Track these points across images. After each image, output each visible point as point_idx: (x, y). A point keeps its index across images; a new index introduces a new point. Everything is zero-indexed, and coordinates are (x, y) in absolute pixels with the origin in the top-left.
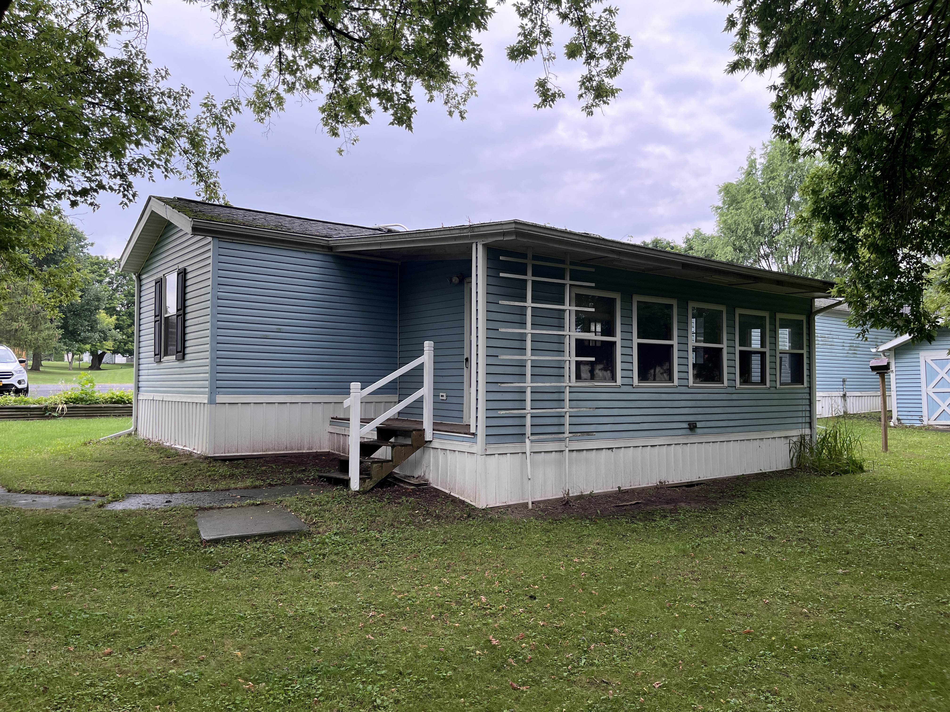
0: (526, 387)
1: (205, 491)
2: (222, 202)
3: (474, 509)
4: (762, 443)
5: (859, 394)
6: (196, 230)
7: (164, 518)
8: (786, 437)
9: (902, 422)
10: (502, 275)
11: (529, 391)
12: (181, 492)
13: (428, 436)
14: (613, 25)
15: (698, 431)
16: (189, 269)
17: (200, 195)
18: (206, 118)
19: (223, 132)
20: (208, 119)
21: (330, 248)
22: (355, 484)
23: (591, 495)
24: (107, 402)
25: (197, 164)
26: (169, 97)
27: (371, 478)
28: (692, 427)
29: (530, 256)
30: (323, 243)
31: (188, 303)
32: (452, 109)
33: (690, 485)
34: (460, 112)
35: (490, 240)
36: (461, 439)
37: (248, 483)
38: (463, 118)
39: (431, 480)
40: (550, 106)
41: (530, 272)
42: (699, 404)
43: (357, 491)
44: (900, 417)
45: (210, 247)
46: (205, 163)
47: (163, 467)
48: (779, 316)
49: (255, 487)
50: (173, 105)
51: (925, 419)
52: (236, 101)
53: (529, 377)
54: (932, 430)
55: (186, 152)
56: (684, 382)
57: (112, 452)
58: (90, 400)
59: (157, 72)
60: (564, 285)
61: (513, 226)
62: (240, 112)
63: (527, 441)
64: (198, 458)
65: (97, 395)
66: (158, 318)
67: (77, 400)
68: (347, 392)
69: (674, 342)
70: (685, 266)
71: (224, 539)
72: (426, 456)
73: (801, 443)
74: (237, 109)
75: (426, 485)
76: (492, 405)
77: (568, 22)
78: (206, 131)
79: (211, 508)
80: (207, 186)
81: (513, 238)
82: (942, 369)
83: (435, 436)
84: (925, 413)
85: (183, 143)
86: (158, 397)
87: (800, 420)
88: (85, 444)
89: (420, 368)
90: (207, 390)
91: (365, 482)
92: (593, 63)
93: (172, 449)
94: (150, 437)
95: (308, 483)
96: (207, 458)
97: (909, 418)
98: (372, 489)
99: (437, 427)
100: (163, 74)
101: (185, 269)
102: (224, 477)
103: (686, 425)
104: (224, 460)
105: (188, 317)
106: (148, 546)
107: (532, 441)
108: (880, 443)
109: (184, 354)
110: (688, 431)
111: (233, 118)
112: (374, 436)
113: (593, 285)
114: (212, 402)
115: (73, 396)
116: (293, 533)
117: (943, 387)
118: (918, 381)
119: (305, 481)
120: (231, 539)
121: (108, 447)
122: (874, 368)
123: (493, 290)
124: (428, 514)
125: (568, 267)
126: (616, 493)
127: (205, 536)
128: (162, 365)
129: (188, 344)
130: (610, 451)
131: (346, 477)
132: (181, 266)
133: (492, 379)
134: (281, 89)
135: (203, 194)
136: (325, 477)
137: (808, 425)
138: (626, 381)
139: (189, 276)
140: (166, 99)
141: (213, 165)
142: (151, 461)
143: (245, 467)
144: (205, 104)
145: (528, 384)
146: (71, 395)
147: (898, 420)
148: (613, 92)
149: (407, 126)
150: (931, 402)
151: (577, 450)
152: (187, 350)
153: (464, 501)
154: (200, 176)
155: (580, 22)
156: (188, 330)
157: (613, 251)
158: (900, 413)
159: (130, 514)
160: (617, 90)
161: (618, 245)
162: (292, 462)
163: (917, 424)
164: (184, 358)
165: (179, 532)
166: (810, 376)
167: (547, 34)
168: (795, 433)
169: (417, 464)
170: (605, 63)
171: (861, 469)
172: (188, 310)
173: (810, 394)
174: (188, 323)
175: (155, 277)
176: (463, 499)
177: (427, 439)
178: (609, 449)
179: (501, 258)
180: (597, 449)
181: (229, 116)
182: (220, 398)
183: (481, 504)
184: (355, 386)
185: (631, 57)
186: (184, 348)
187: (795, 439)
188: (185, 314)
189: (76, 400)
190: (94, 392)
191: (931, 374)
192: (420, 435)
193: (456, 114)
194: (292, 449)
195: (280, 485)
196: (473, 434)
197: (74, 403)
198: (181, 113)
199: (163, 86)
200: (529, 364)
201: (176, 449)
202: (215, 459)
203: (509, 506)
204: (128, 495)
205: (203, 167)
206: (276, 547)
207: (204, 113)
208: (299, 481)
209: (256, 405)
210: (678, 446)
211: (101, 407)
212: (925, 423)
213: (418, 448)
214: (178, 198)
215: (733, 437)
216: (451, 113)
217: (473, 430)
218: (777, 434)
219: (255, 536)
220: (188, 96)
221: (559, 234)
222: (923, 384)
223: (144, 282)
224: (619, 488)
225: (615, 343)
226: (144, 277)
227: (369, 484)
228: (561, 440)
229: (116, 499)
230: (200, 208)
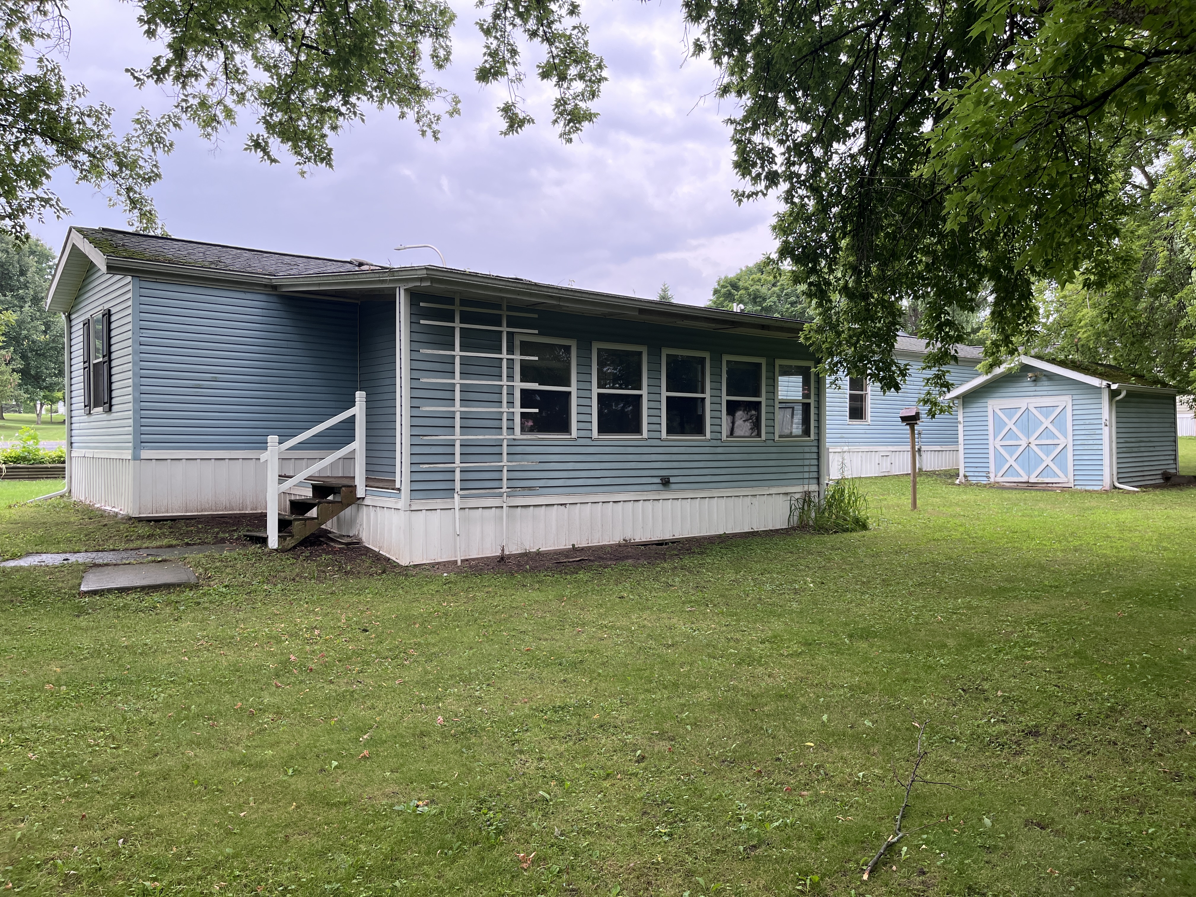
0: (454, 440)
1: (114, 550)
2: (159, 232)
3: (398, 565)
4: (755, 501)
5: (938, 448)
6: (111, 269)
7: (52, 573)
8: (787, 494)
9: (969, 478)
10: (422, 322)
11: (458, 444)
12: (86, 551)
13: (360, 493)
14: (586, 43)
15: (673, 486)
16: (113, 311)
17: (133, 225)
18: (138, 137)
19: (160, 151)
20: (141, 137)
21: (275, 287)
22: (273, 542)
23: (538, 553)
24: (54, 462)
25: (129, 189)
26: (89, 116)
27: (292, 536)
28: (666, 482)
29: (457, 302)
30: (265, 282)
31: (113, 348)
32: (425, 128)
33: (660, 543)
34: (434, 132)
35: (411, 285)
36: (389, 495)
37: (165, 542)
38: (437, 139)
39: (364, 539)
40: (517, 132)
41: (457, 319)
42: (675, 457)
43: (276, 550)
44: (967, 474)
45: (130, 287)
46: (137, 188)
47: (79, 529)
48: (778, 362)
49: (170, 546)
50: (95, 124)
51: (992, 475)
52: (175, 116)
53: (458, 429)
54: (997, 488)
55: (114, 175)
56: (656, 435)
57: (33, 515)
58: (34, 460)
59: (73, 89)
60: (501, 332)
61: (425, 272)
62: (180, 128)
63: (456, 495)
64: (122, 519)
65: (41, 453)
66: (87, 365)
67: (18, 460)
68: (263, 446)
69: (644, 392)
70: (642, 311)
71: (103, 590)
72: (360, 514)
73: (805, 500)
74: (176, 125)
75: (358, 543)
76: (417, 459)
77: (537, 40)
78: (141, 151)
79: (107, 565)
80: (142, 215)
81: (428, 284)
82: (1010, 419)
83: (368, 492)
84: (992, 469)
85: (110, 165)
86: (89, 453)
87: (806, 475)
88: (10, 507)
89: (352, 420)
90: (131, 444)
91: (285, 539)
92: (565, 85)
93: (101, 510)
94: (83, 499)
95: (231, 543)
96: (131, 518)
97: (976, 474)
98: (294, 547)
99: (370, 481)
100: (81, 90)
101: (109, 311)
102: (140, 537)
103: (658, 480)
104: (149, 520)
105: (113, 364)
106: (25, 596)
107: (462, 497)
108: (907, 501)
109: (111, 406)
110: (660, 487)
111: (171, 135)
112: (308, 493)
113: (536, 332)
114: (136, 457)
115: (13, 455)
116: (179, 585)
117: (1011, 439)
118: (985, 432)
119: (229, 541)
120: (110, 591)
121: (32, 510)
122: (904, 419)
123: (416, 337)
124: (340, 568)
125: (505, 313)
126: (568, 550)
127: (83, 588)
128: (93, 418)
129: (114, 394)
130: (563, 507)
131: (264, 536)
132: (106, 306)
133: (417, 431)
134: (230, 101)
135: (137, 224)
136: (248, 536)
137: (815, 481)
138: (583, 433)
139: (113, 318)
140: (86, 119)
141: (145, 191)
142: (69, 523)
143: (170, 528)
144: (138, 119)
145: (458, 436)
146: (11, 453)
147: (965, 476)
148: (589, 117)
149: (327, 164)
150: (999, 457)
151: (522, 506)
152: (114, 401)
153: (389, 559)
154: (133, 202)
155: (549, 39)
156: (114, 379)
157: (551, 297)
158: (967, 469)
159: (17, 569)
160: (595, 115)
161: (555, 291)
162: (227, 523)
163: (984, 481)
164: (110, 410)
165: (60, 585)
166: (818, 427)
167: (514, 52)
168: (798, 489)
169: (352, 522)
170: (578, 86)
171: (864, 527)
172: (113, 356)
173: (818, 447)
174: (113, 371)
175: (83, 318)
176: (388, 556)
177: (358, 496)
178: (561, 505)
179: (422, 304)
180: (547, 505)
181: (165, 133)
182: (145, 454)
183: (404, 561)
184: (273, 439)
185: (606, 79)
186: (111, 398)
187: (797, 496)
188: (110, 361)
189: (17, 459)
190: (38, 450)
191: (999, 424)
192: (351, 492)
193: (429, 133)
194: (233, 510)
195: (199, 544)
196: (399, 490)
197: (15, 462)
198: (105, 132)
199: (82, 104)
200: (458, 416)
201: (105, 511)
202: (140, 520)
203: (438, 563)
204: (28, 554)
205: (135, 192)
206: (156, 597)
207: (136, 130)
208: (223, 541)
209: (188, 461)
210: (647, 502)
211: (47, 468)
212: (992, 480)
213: (349, 505)
214: (103, 229)
215: (715, 493)
216: (424, 133)
217: (398, 485)
218: (773, 491)
219: (136, 588)
220: (109, 114)
221: (482, 280)
222: (991, 437)
223: (73, 323)
224: (573, 545)
225: (570, 393)
226: (73, 317)
227: (290, 542)
228: (501, 495)
229: (14, 557)
230: (127, 241)
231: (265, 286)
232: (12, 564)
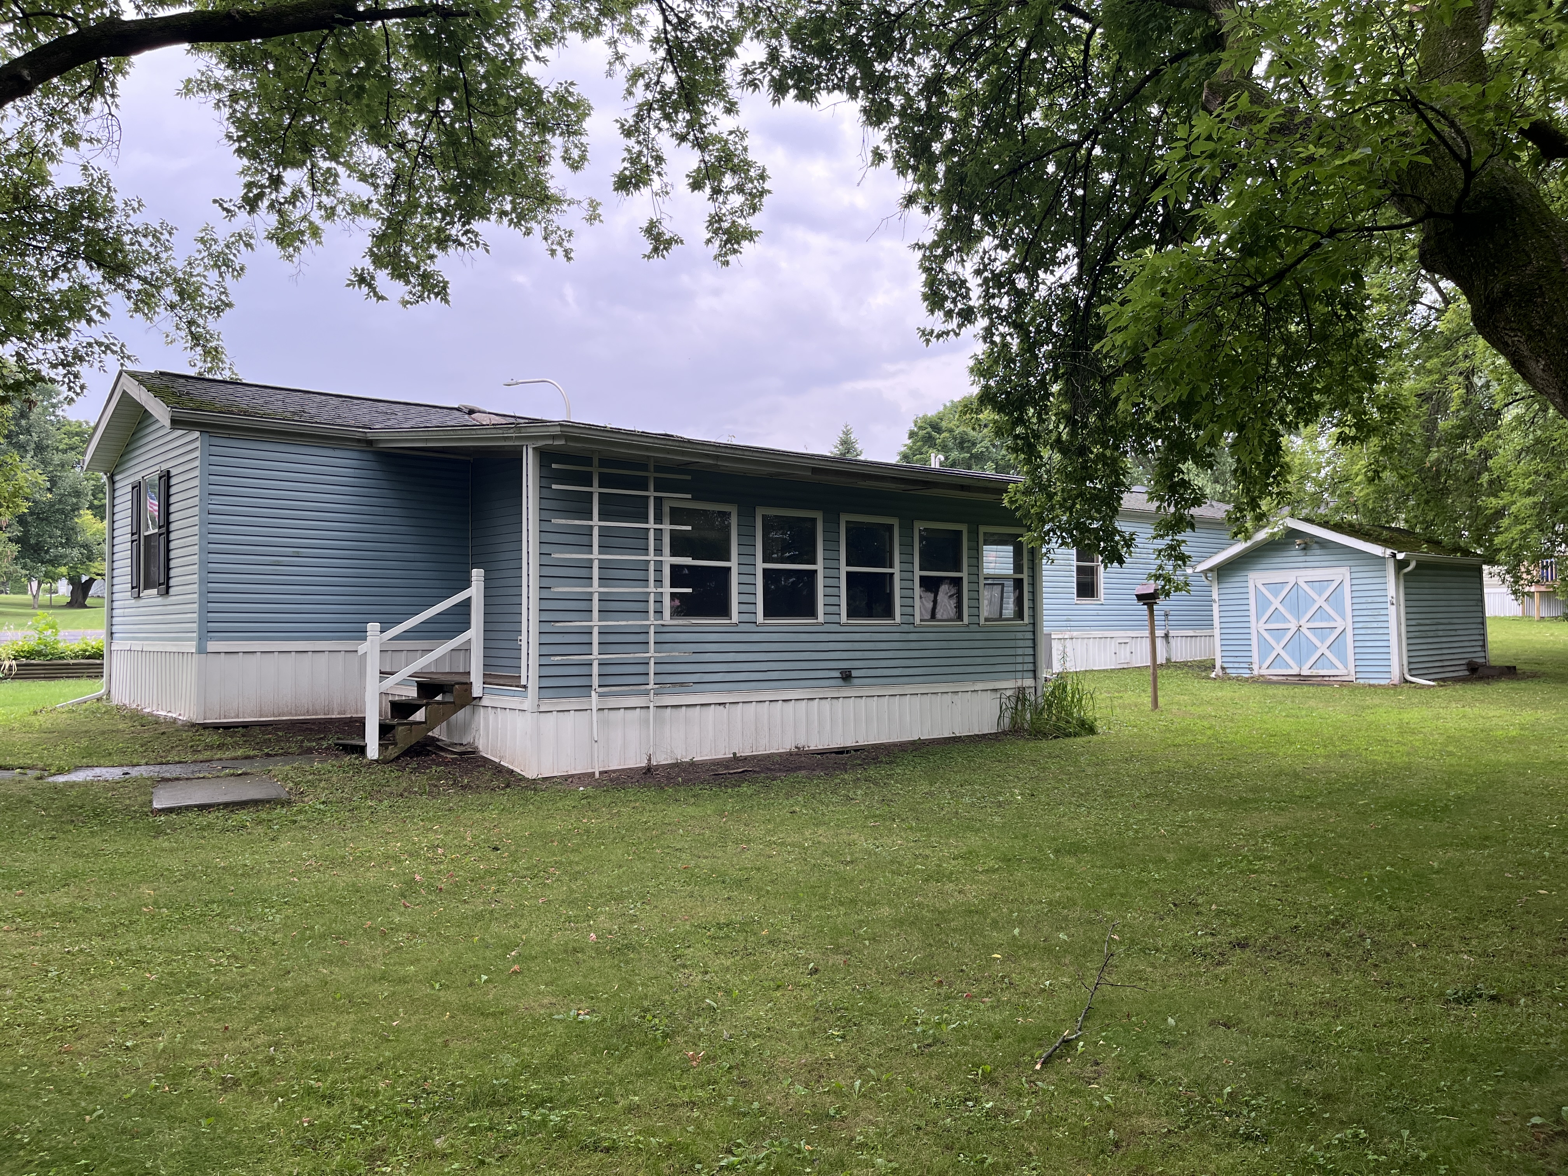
0: (591, 627)
1: (180, 762)
2: (227, 375)
3: (523, 779)
4: (956, 698)
5: (1191, 633)
6: (176, 423)
7: (114, 789)
8: (996, 690)
9: (1228, 671)
10: (554, 487)
11: (596, 631)
12: (147, 764)
13: (477, 692)
14: (745, 149)
15: (856, 681)
16: (173, 472)
17: (195, 365)
18: (202, 259)
19: (228, 277)
20: (206, 260)
21: (370, 442)
22: (373, 751)
23: (692, 764)
24: (77, 657)
25: (191, 323)
26: (145, 236)
27: (395, 744)
28: (846, 676)
29: (596, 462)
30: (358, 436)
31: (173, 517)
32: (554, 247)
33: (840, 751)
34: (565, 251)
35: (540, 443)
36: (512, 693)
37: (240, 753)
38: (569, 259)
39: (481, 748)
40: (663, 256)
41: (596, 482)
42: (857, 646)
43: (376, 761)
44: (1225, 665)
45: (198, 444)
46: (201, 321)
47: (132, 738)
48: (983, 529)
49: (247, 758)
50: (152, 245)
51: (1255, 667)
52: (246, 234)
53: (596, 614)
54: (1263, 682)
55: (173, 306)
56: (834, 619)
57: (69, 722)
58: (52, 654)
59: (126, 204)
60: (648, 497)
61: (559, 429)
62: (252, 249)
63: (593, 693)
64: (183, 726)
65: (61, 646)
66: (136, 537)
67: (32, 654)
68: (362, 635)
69: (819, 567)
70: (815, 470)
71: (180, 808)
72: (476, 717)
73: (1018, 698)
74: (248, 245)
75: (473, 753)
76: (546, 650)
77: (687, 145)
78: (205, 277)
79: (177, 779)
80: (207, 353)
81: (563, 442)
82: (1276, 597)
83: (486, 691)
84: (1255, 658)
85: (169, 294)
86: (137, 646)
87: (1019, 667)
88: (35, 713)
89: (466, 604)
90: (195, 635)
91: (387, 748)
92: (721, 199)
93: (152, 715)
94: (127, 702)
95: (320, 753)
96: (193, 725)
97: (1236, 665)
98: (398, 758)
99: (488, 679)
100: (136, 205)
101: (168, 472)
102: (209, 747)
103: (837, 674)
104: (216, 727)
105: (173, 536)
106: (87, 816)
107: (601, 695)
108: (1147, 700)
109: (168, 587)
110: (840, 682)
111: (243, 256)
112: (412, 692)
113: (689, 496)
114: (201, 650)
115: (26, 648)
116: (268, 801)
117: (1277, 621)
118: (1246, 613)
119: (317, 750)
120: (188, 808)
121: (65, 716)
122: (1140, 597)
123: (547, 504)
124: (455, 783)
125: (652, 475)
126: (729, 760)
127: (156, 805)
128: (142, 602)
129: (172, 573)
130: (722, 707)
131: (362, 744)
132: (164, 467)
133: (547, 616)
134: (316, 217)
135: (199, 364)
136: (340, 745)
137: (1031, 675)
138: (746, 617)
139: (173, 481)
140: (140, 239)
141: (212, 324)
142: (118, 731)
143: (243, 736)
144: (202, 238)
145: (596, 622)
146: (23, 646)
147: (1223, 668)
148: (750, 235)
149: (442, 299)
150: (1264, 644)
151: (672, 706)
152: (172, 582)
153: (513, 771)
154: (196, 337)
155: (701, 145)
156: (173, 554)
157: (707, 456)
158: (1225, 659)
159: (72, 785)
160: (757, 233)
161: (711, 448)
162: (311, 730)
163: (1246, 674)
164: (167, 593)
165: (128, 802)
166: (1033, 609)
167: (659, 159)
168: (1009, 685)
169: (466, 727)
170: (736, 200)
171: (1092, 730)
172: (173, 527)
173: (1034, 632)
174: (172, 545)
175: (132, 480)
176: (511, 767)
177: (475, 695)
178: (720, 704)
179: (554, 466)
180: (702, 705)
181: (235, 255)
182: (212, 646)
183: (530, 774)
184: (373, 627)
185: (769, 192)
186: (168, 578)
187: (1009, 693)
188: (168, 532)
189: (30, 654)
190: (58, 642)
191: (1263, 603)
192: (466, 690)
193: (557, 253)
194: (316, 714)
195: (282, 755)
196: (525, 687)
197: (27, 658)
198: (164, 256)
199: (137, 221)
200: (596, 598)
201: (158, 716)
202: (205, 726)
203: (572, 776)
204: (78, 768)
205: (199, 326)
206: (243, 816)
207: (200, 252)
208: (309, 751)
209: (264, 655)
210: (824, 701)
211: (69, 665)
212: (1256, 672)
213: (463, 706)
214: (161, 373)
215: (908, 689)
216: (552, 253)
217: (523, 682)
218: (979, 686)
219: (219, 804)
220: (170, 234)
221: (625, 437)
222: (1253, 619)
223: (117, 485)
224: (735, 754)
225: (729, 569)
226: (117, 478)
227: (393, 752)
228: (647, 693)
229: (60, 771)
230: (191, 387)
231: (359, 441)
232: (61, 779)
